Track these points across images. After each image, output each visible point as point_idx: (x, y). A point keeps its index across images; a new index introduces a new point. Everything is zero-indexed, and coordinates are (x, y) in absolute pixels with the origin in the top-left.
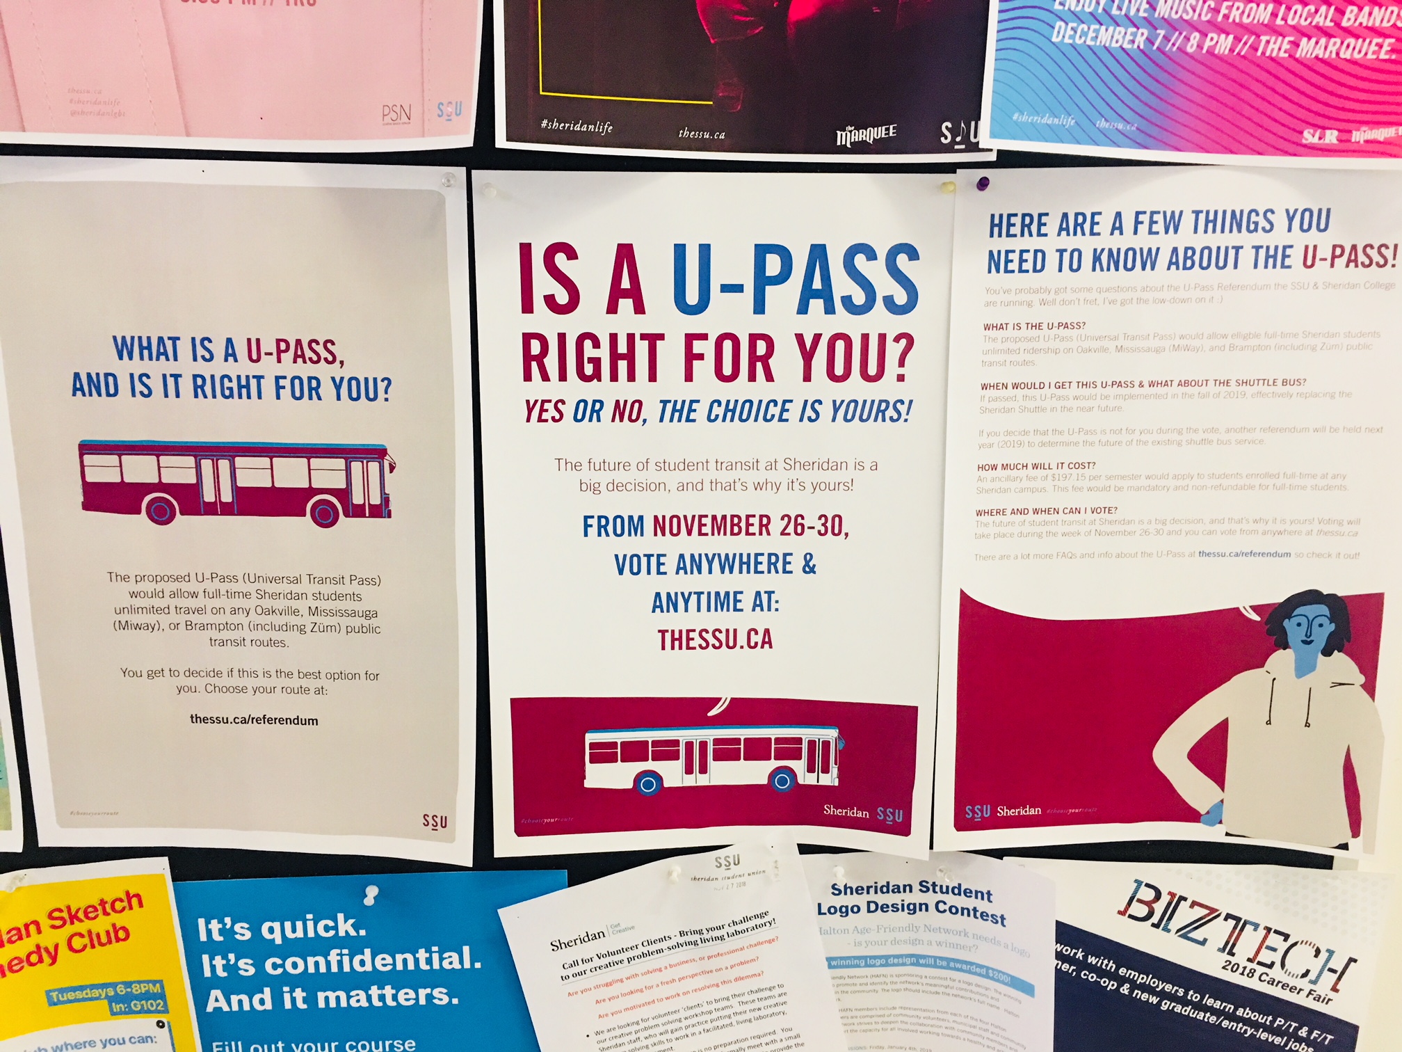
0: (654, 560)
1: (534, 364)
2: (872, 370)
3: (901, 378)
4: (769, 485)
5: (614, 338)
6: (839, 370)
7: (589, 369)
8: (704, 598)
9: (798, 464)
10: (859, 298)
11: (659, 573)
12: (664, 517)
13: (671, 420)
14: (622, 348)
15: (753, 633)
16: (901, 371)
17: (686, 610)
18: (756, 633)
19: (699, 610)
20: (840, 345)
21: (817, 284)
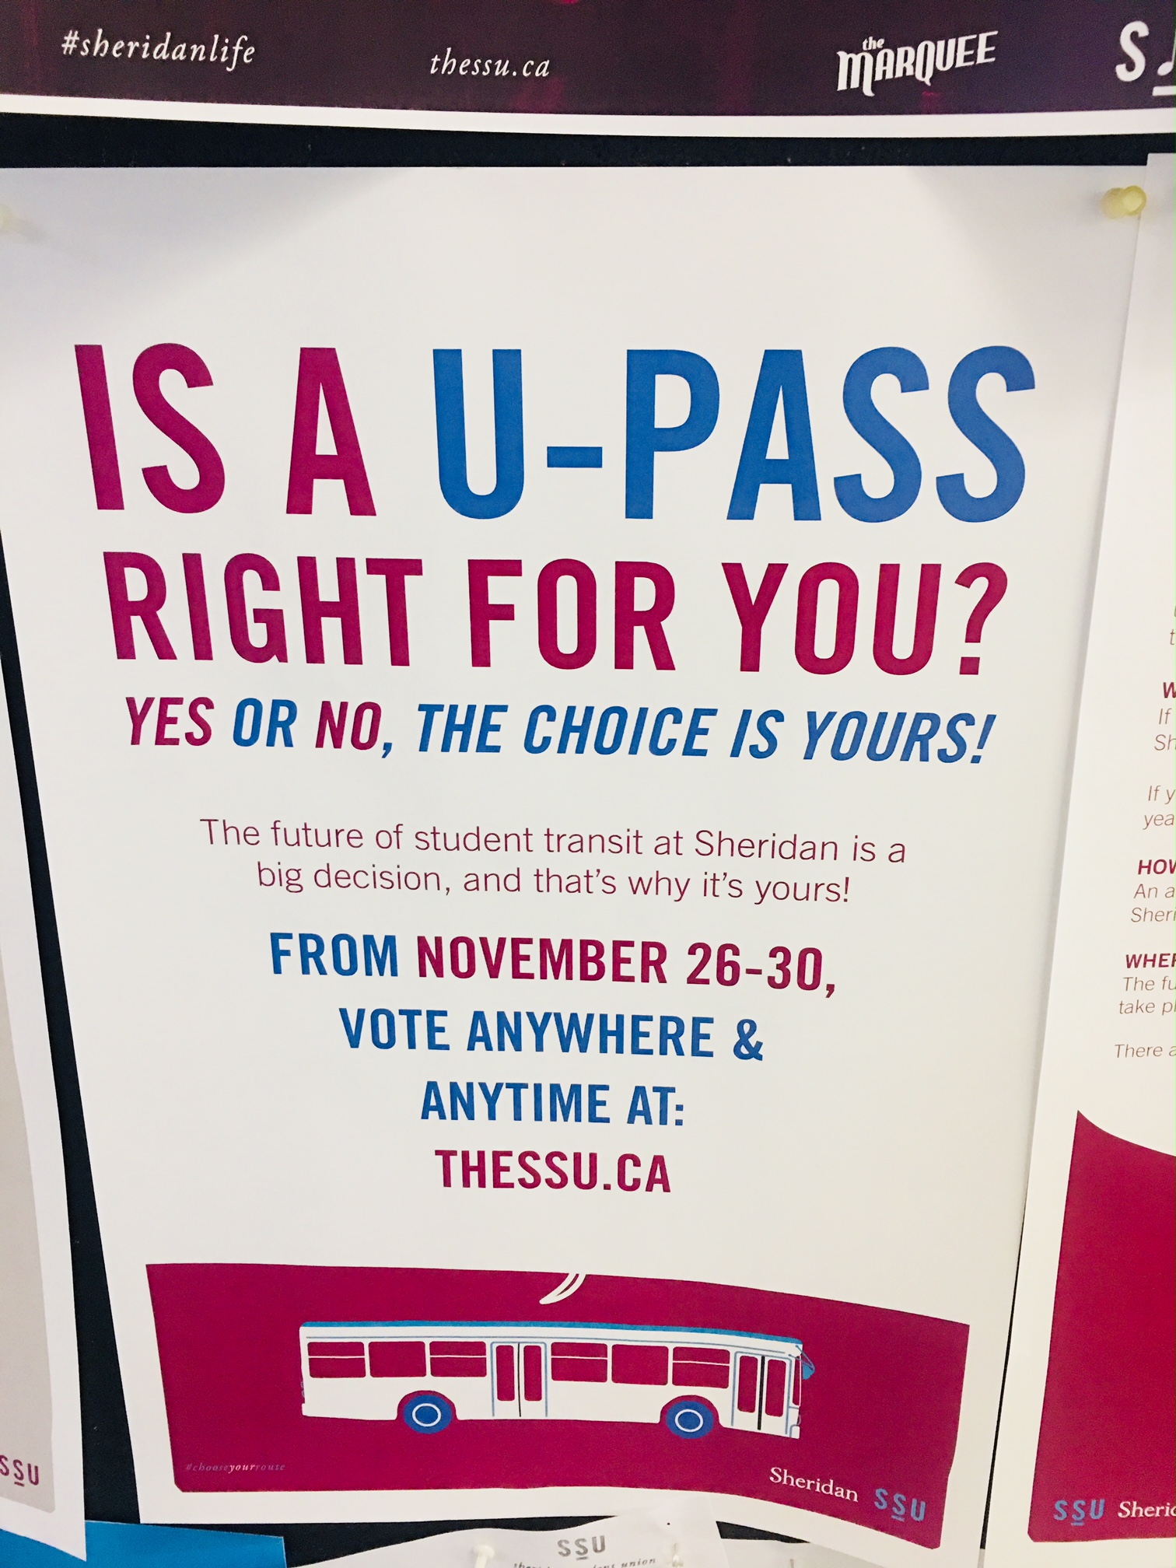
0: (421, 1023)
1: (137, 622)
2: (903, 647)
3: (970, 666)
4: (663, 884)
5: (307, 567)
6: (825, 646)
7: (258, 635)
8: (527, 1096)
9: (726, 845)
10: (879, 481)
11: (432, 1045)
12: (438, 940)
13: (446, 747)
14: (329, 590)
15: (629, 1163)
16: (971, 650)
17: (492, 1116)
18: (637, 1163)
19: (518, 1117)
20: (829, 592)
21: (778, 448)
